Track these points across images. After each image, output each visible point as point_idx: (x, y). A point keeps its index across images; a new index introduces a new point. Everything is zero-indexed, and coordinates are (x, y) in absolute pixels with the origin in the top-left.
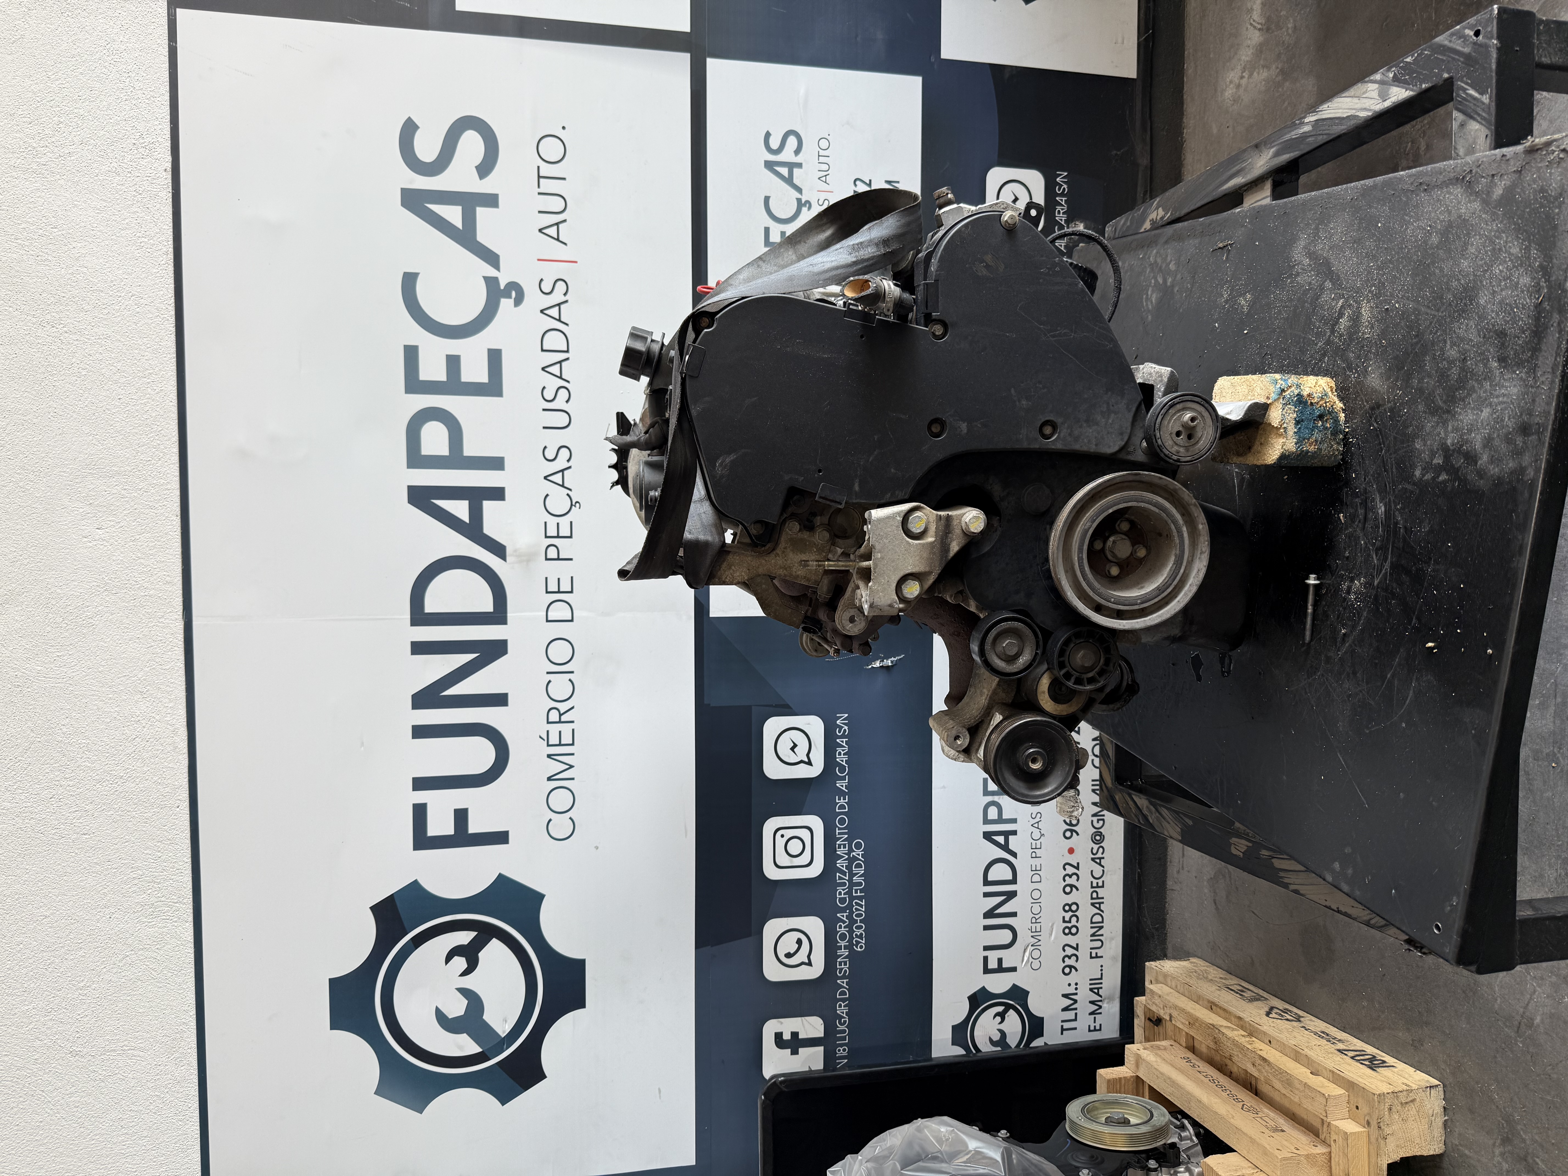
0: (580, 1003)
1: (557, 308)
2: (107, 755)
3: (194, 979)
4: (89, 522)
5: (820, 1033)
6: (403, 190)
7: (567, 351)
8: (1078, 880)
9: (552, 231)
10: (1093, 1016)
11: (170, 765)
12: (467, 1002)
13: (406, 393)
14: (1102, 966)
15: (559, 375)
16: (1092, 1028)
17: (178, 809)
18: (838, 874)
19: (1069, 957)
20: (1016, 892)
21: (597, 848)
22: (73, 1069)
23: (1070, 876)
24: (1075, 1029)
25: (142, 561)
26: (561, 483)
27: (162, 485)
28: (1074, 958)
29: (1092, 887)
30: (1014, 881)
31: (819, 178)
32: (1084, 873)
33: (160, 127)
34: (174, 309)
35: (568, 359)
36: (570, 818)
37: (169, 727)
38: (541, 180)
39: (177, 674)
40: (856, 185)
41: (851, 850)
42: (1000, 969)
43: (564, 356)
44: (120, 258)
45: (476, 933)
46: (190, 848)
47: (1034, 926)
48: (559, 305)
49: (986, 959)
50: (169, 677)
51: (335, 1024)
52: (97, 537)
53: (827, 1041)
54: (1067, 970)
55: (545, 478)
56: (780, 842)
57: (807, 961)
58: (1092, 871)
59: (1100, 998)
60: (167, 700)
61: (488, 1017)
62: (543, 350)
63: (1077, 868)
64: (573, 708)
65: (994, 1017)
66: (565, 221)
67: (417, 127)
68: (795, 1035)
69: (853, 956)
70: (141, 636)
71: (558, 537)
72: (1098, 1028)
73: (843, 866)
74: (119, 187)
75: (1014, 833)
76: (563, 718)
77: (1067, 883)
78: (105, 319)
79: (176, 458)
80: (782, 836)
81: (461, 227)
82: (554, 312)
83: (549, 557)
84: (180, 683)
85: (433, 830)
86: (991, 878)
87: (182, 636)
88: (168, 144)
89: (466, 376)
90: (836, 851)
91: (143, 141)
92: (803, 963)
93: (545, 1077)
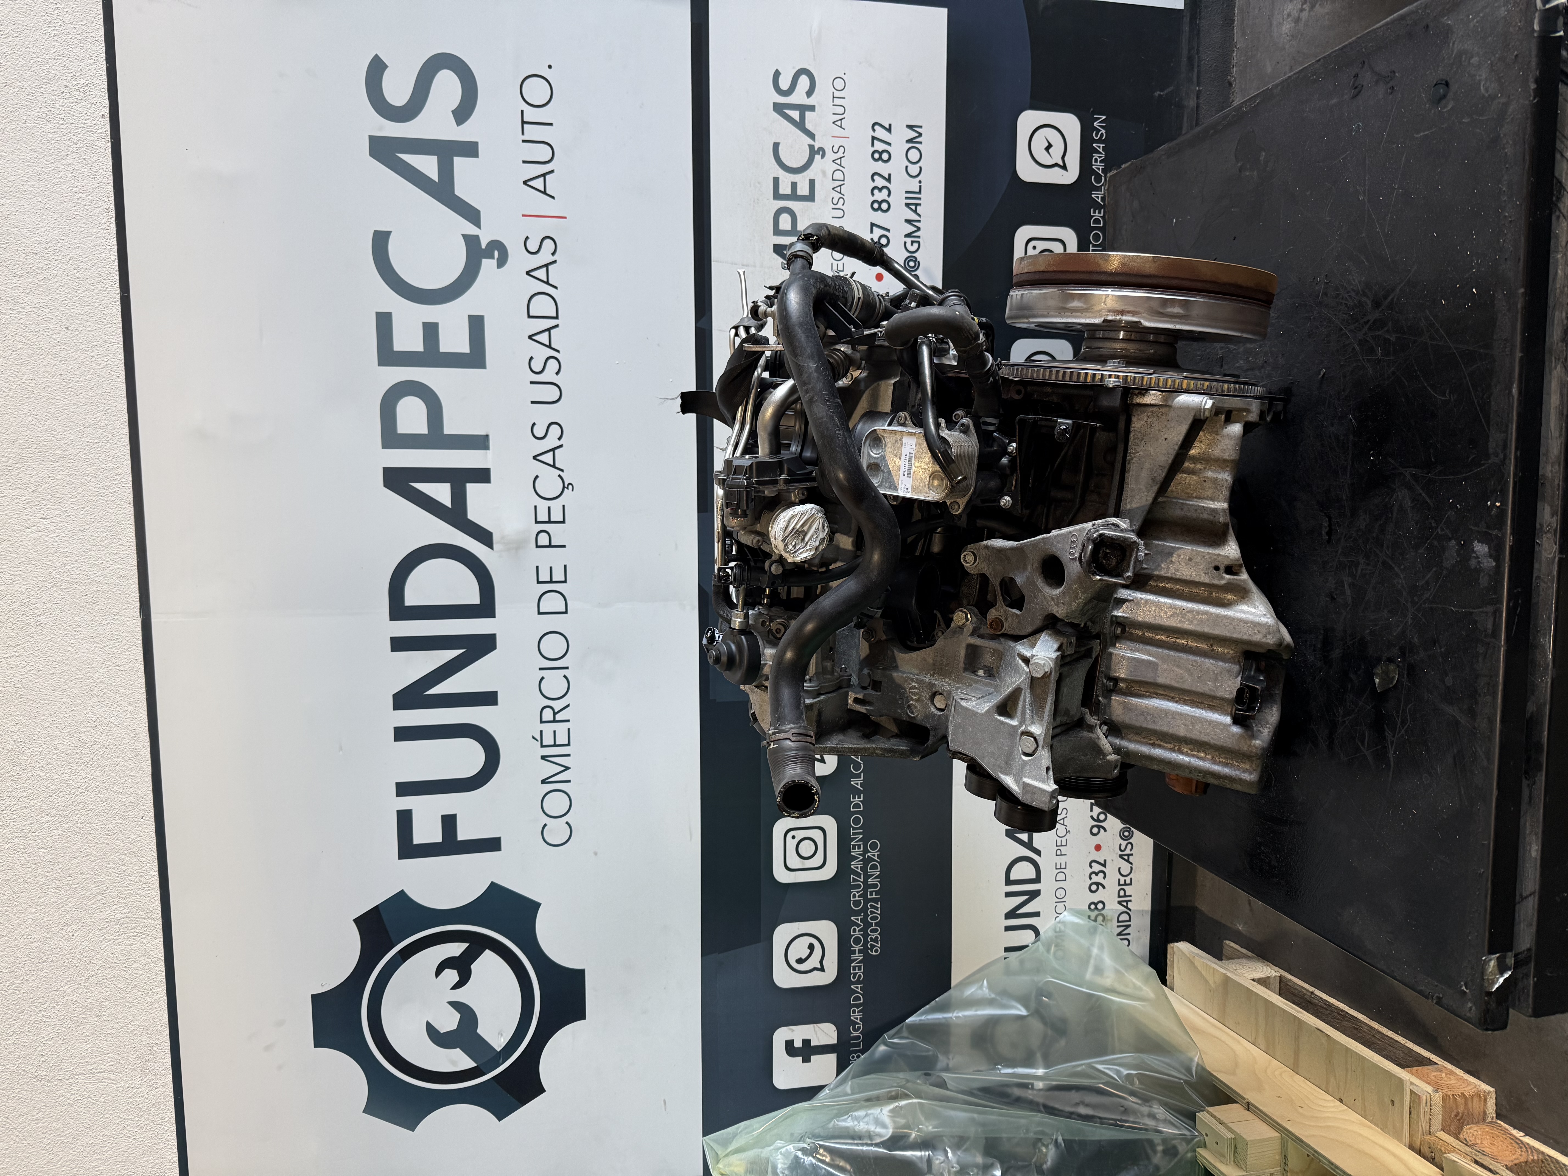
0: (580, 1014)
1: (545, 269)
2: (63, 763)
3: (166, 998)
4: (32, 511)
5: (833, 1040)
6: (370, 137)
7: (557, 318)
8: (1104, 878)
9: (538, 183)
11: (132, 773)
13: (380, 364)
15: (548, 344)
17: (142, 820)
18: (852, 876)
20: (1040, 890)
21: (596, 854)
22: (40, 1093)
23: (1097, 874)
25: (93, 553)
26: (552, 464)
27: (112, 470)
29: (1119, 885)
30: (1037, 880)
31: (834, 123)
32: (1111, 870)
33: (95, 66)
34: (117, 273)
35: (557, 326)
36: (567, 823)
37: (129, 732)
38: (525, 126)
39: (136, 676)
40: (874, 130)
41: (866, 851)
43: (553, 322)
44: (55, 216)
45: (468, 944)
46: (156, 861)
48: (547, 266)
50: (127, 679)
51: (319, 1042)
52: (42, 528)
53: (840, 1048)
55: (535, 458)
56: (791, 844)
57: (819, 966)
58: (1119, 868)
60: (126, 704)
61: (482, 1030)
62: (529, 316)
63: (1104, 865)
64: (568, 706)
66: (552, 171)
67: (386, 67)
68: (806, 1042)
69: (867, 960)
70: (95, 635)
71: (549, 522)
73: (857, 868)
74: (50, 136)
76: (558, 717)
77: (1093, 881)
78: (41, 286)
79: (126, 440)
80: (793, 837)
81: (437, 181)
82: (541, 273)
83: (539, 544)
84: (139, 685)
85: (418, 838)
86: (1013, 877)
87: (140, 634)
88: (105, 86)
89: (446, 346)
90: (851, 852)
91: (76, 83)
92: (815, 969)
93: (543, 1091)
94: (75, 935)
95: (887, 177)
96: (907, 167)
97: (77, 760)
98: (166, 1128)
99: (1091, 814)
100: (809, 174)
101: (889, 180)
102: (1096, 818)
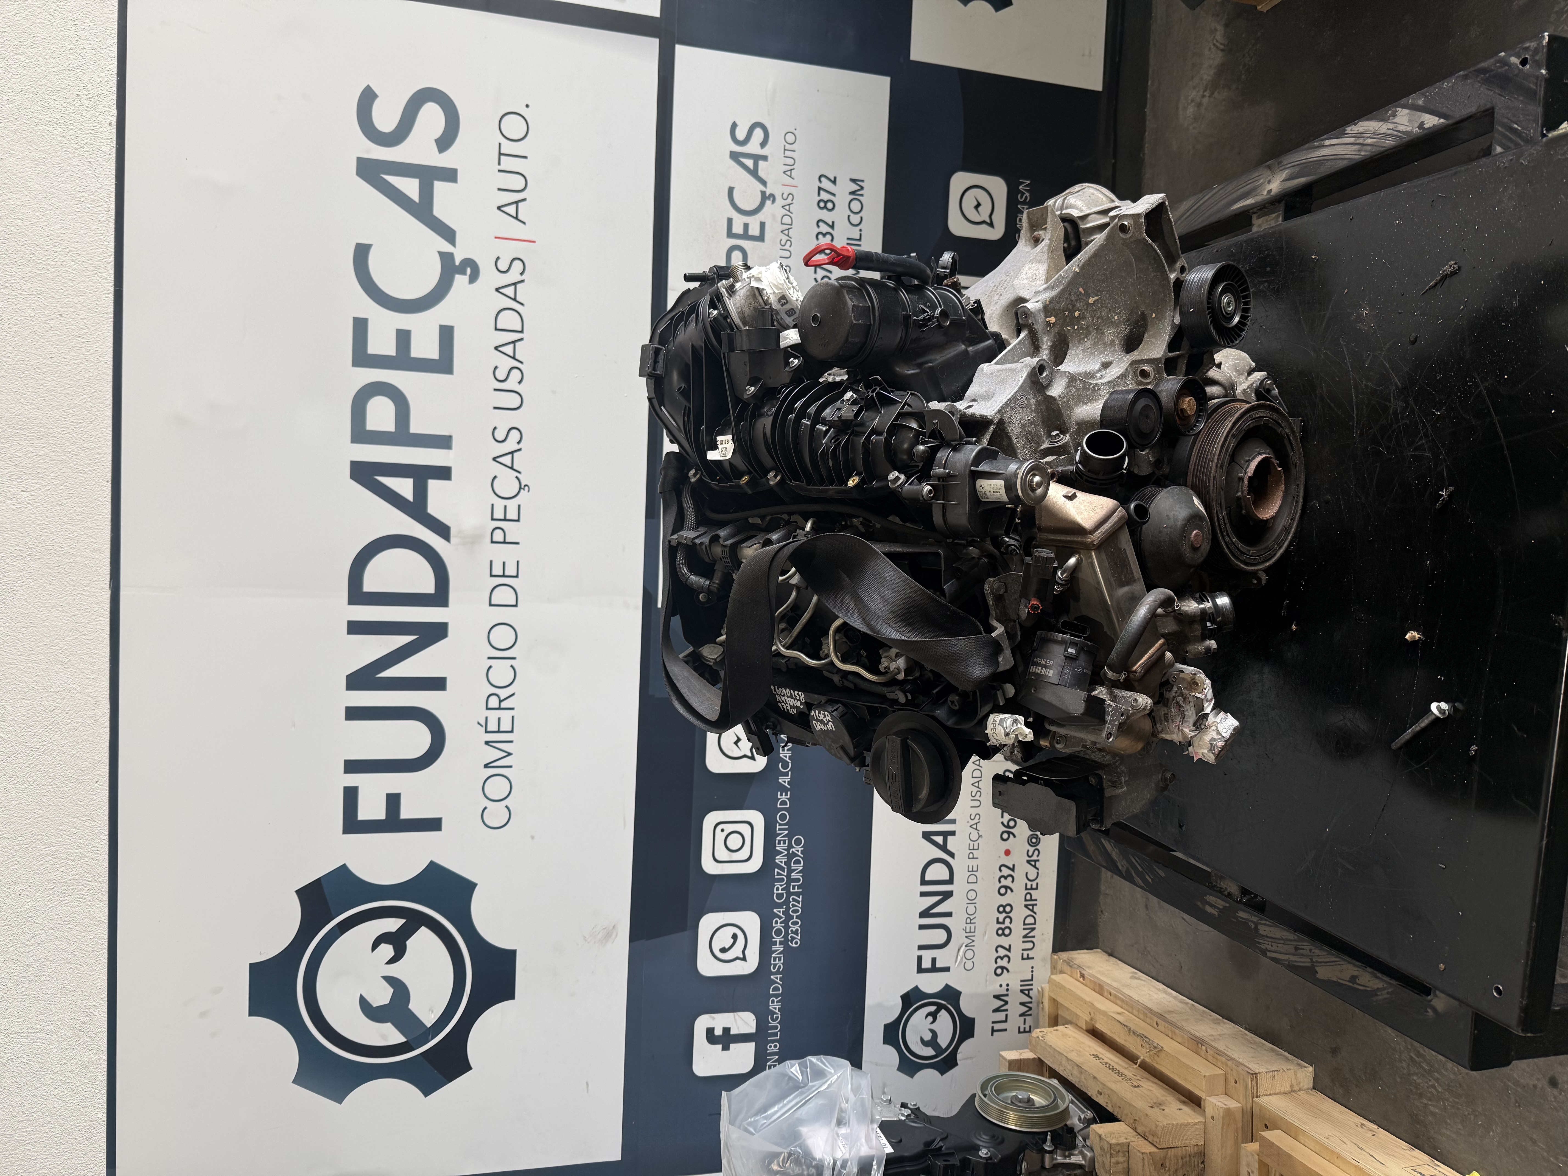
0: (510, 995)
1: (513, 287)
2: (23, 726)
3: (106, 961)
4: (14, 484)
5: (753, 1030)
6: (358, 159)
8: (1013, 882)
9: (511, 210)
10: (1022, 1018)
11: (90, 739)
12: (392, 990)
13: (353, 365)
14: (1032, 968)
15: (512, 355)
16: (1022, 1030)
17: (97, 785)
18: (776, 870)
19: (1002, 958)
20: (952, 891)
21: (533, 837)
23: (1006, 878)
24: (1006, 1030)
25: (68, 526)
26: (510, 465)
27: (93, 449)
28: (1006, 959)
29: (1026, 889)
30: (950, 881)
31: (784, 172)
32: (1019, 874)
33: (106, 79)
34: (113, 267)
35: (521, 339)
36: (507, 807)
37: (90, 699)
38: (502, 157)
39: (101, 645)
40: (820, 181)
41: (790, 846)
42: (934, 969)
43: (519, 336)
44: (58, 212)
45: (405, 921)
46: (107, 825)
47: (968, 926)
48: (515, 284)
49: (920, 958)
50: (92, 648)
51: (254, 1011)
52: (21, 500)
53: (759, 1037)
54: (999, 971)
55: (494, 459)
56: (720, 837)
57: (741, 956)
58: (1027, 873)
59: (1030, 1000)
60: (90, 672)
61: (414, 1006)
62: (496, 329)
63: (1013, 870)
64: (513, 695)
65: (926, 1017)
66: (524, 200)
67: (376, 96)
68: (726, 1030)
69: (787, 951)
70: (64, 604)
71: (505, 520)
72: (1027, 1029)
73: (781, 862)
74: (59, 139)
75: (953, 833)
76: (503, 705)
77: (1002, 884)
78: (40, 275)
79: (109, 422)
80: (723, 830)
81: (417, 201)
82: (510, 291)
83: (494, 540)
84: (104, 654)
85: (363, 814)
86: (927, 878)
87: (108, 606)
88: (114, 97)
89: (416, 352)
90: (776, 847)
91: (87, 93)
92: (737, 958)
93: (470, 1068)
94: (22, 895)
95: (831, 224)
96: (849, 216)
97: (37, 724)
98: (97, 1091)
99: (1002, 820)
100: (760, 217)
101: (832, 227)
102: (1006, 824)
